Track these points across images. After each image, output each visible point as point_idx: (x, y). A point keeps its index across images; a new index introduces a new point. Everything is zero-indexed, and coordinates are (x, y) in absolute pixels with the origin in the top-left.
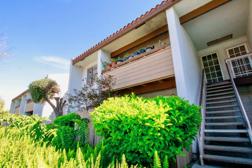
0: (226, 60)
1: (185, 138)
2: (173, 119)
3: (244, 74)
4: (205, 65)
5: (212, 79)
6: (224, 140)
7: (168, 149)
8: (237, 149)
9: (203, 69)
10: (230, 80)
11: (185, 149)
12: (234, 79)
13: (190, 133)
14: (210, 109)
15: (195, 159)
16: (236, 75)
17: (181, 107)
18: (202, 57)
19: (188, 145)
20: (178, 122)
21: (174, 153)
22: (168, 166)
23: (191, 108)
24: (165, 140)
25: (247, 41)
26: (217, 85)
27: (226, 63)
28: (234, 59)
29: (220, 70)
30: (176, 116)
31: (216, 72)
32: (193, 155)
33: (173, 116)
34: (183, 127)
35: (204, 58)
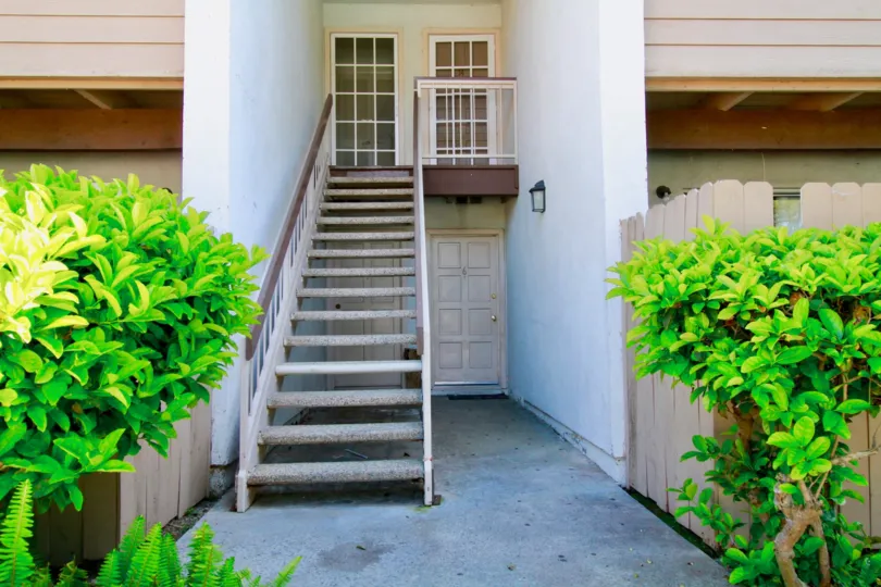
0: (419, 82)
1: (160, 389)
2: (99, 297)
3: (461, 156)
4: (343, 81)
5: (356, 150)
6: (341, 404)
7: (49, 450)
8: (374, 432)
9: (330, 96)
10: (410, 170)
11: (153, 444)
12: (426, 169)
13: (186, 369)
14: (324, 278)
15: (218, 491)
16: (439, 152)
17: (161, 243)
18: (337, 40)
19: (168, 423)
20: (126, 311)
21: (76, 466)
22: (29, 534)
23: (215, 254)
24: (34, 403)
25: (501, 29)
26: (368, 180)
27: (416, 94)
28: (446, 87)
29: (393, 119)
30: (115, 283)
31: (378, 125)
32: (212, 473)
33: (100, 278)
34: (160, 341)
35: (343, 46)
